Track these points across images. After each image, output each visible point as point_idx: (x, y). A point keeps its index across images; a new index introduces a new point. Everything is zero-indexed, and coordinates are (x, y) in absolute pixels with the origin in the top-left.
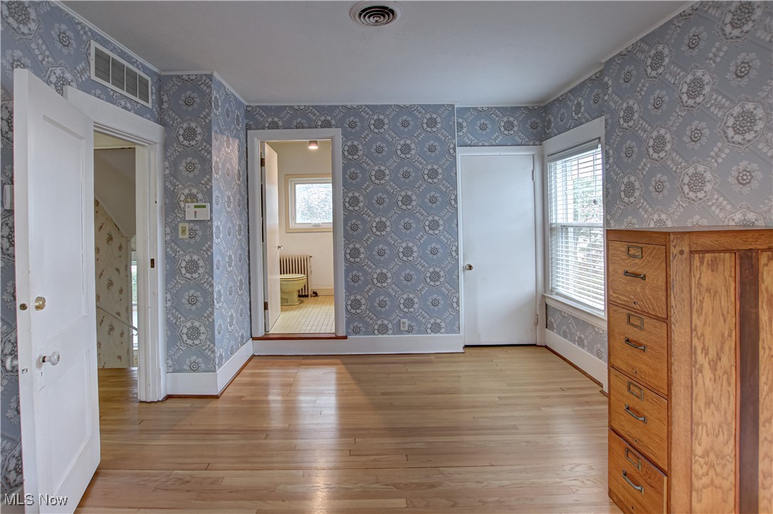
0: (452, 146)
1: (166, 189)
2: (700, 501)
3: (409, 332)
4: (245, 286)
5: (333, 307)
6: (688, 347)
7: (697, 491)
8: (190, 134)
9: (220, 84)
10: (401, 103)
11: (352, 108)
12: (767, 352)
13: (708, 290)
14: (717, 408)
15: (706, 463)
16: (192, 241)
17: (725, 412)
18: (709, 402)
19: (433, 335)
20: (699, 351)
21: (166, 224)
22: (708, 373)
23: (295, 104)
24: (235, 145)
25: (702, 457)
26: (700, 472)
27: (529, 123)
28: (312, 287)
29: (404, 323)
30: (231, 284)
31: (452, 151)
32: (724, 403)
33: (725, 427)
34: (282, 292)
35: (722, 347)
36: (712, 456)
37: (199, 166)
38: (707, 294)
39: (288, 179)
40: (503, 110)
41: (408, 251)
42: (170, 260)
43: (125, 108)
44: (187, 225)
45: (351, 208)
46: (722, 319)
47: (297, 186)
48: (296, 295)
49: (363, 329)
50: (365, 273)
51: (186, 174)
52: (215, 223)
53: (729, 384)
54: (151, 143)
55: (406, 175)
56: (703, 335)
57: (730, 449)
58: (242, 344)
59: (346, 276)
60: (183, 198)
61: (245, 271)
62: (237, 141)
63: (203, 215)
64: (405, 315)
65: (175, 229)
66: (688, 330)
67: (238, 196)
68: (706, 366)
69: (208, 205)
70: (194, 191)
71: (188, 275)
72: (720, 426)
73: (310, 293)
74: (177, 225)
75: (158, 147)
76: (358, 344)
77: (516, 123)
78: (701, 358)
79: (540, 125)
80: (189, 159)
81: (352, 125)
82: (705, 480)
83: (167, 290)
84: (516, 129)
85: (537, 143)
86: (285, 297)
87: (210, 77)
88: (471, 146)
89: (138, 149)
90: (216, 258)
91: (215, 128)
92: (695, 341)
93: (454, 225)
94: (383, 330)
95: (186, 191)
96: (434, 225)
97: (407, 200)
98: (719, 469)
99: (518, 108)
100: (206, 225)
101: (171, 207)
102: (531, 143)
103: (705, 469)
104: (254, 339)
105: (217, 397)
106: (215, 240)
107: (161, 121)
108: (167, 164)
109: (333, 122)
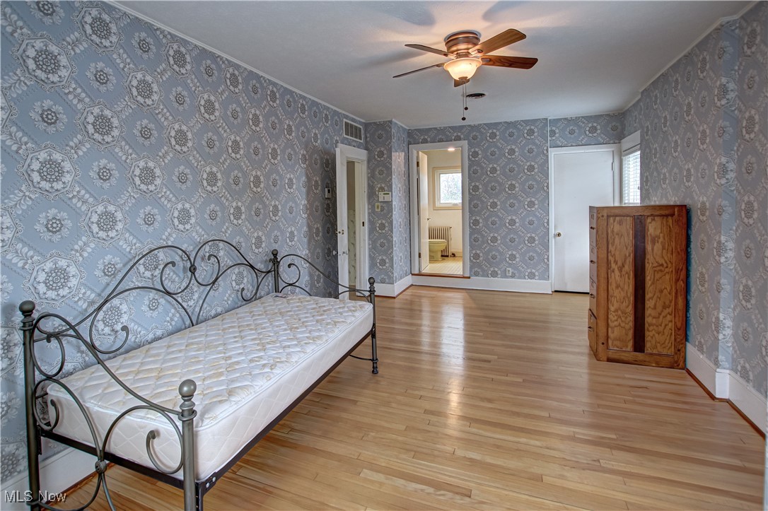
0: (545, 148)
1: (369, 185)
2: (613, 333)
3: (513, 277)
4: (408, 241)
5: (461, 263)
6: (606, 260)
7: (612, 328)
8: (381, 154)
9: (396, 123)
10: (509, 120)
11: (475, 126)
12: (651, 265)
13: (618, 234)
14: (622, 289)
15: (616, 315)
16: (382, 213)
17: (627, 292)
18: (618, 287)
19: (529, 280)
20: (612, 262)
21: (369, 203)
22: (617, 272)
23: (438, 126)
24: (402, 155)
25: (614, 312)
26: (613, 319)
27: (610, 126)
28: (452, 250)
29: (509, 271)
30: (401, 238)
31: (545, 152)
32: (626, 287)
33: (627, 299)
34: (430, 251)
35: (625, 261)
36: (620, 312)
37: (385, 172)
38: (617, 236)
39: (435, 171)
40: (589, 118)
41: (512, 222)
42: (372, 223)
43: (354, 146)
44: (379, 204)
45: (474, 193)
46: (625, 248)
47: (441, 175)
48: (440, 254)
49: (481, 273)
50: (483, 236)
51: (379, 176)
52: (394, 203)
53: (629, 279)
54: (362, 161)
55: (511, 170)
56: (614, 255)
57: (630, 309)
58: (406, 276)
59: (470, 238)
60: (377, 189)
61: (408, 232)
62: (403, 153)
63: (387, 198)
64: (510, 265)
65: (373, 206)
66: (606, 252)
67: (404, 187)
68: (616, 269)
69: (390, 193)
70: (383, 185)
71: (380, 231)
72: (624, 298)
73: (450, 254)
74: (374, 204)
75: (366, 162)
76: (478, 283)
77: (599, 127)
78: (613, 265)
79: (620, 127)
80: (380, 168)
81: (475, 138)
82: (616, 323)
83: (370, 239)
84: (599, 131)
85: (617, 141)
86: (432, 254)
87: (391, 122)
88: (561, 147)
89: (356, 164)
90: (394, 222)
91: (393, 150)
92: (610, 258)
93: (546, 205)
94: (494, 274)
95: (379, 186)
96: (531, 204)
97: (512, 187)
98: (623, 319)
99: (601, 116)
100: (389, 204)
101: (372, 194)
102: (612, 142)
103: (616, 318)
104: (412, 275)
105: (394, 298)
106: (394, 213)
107: (366, 149)
108: (369, 171)
109: (462, 136)
